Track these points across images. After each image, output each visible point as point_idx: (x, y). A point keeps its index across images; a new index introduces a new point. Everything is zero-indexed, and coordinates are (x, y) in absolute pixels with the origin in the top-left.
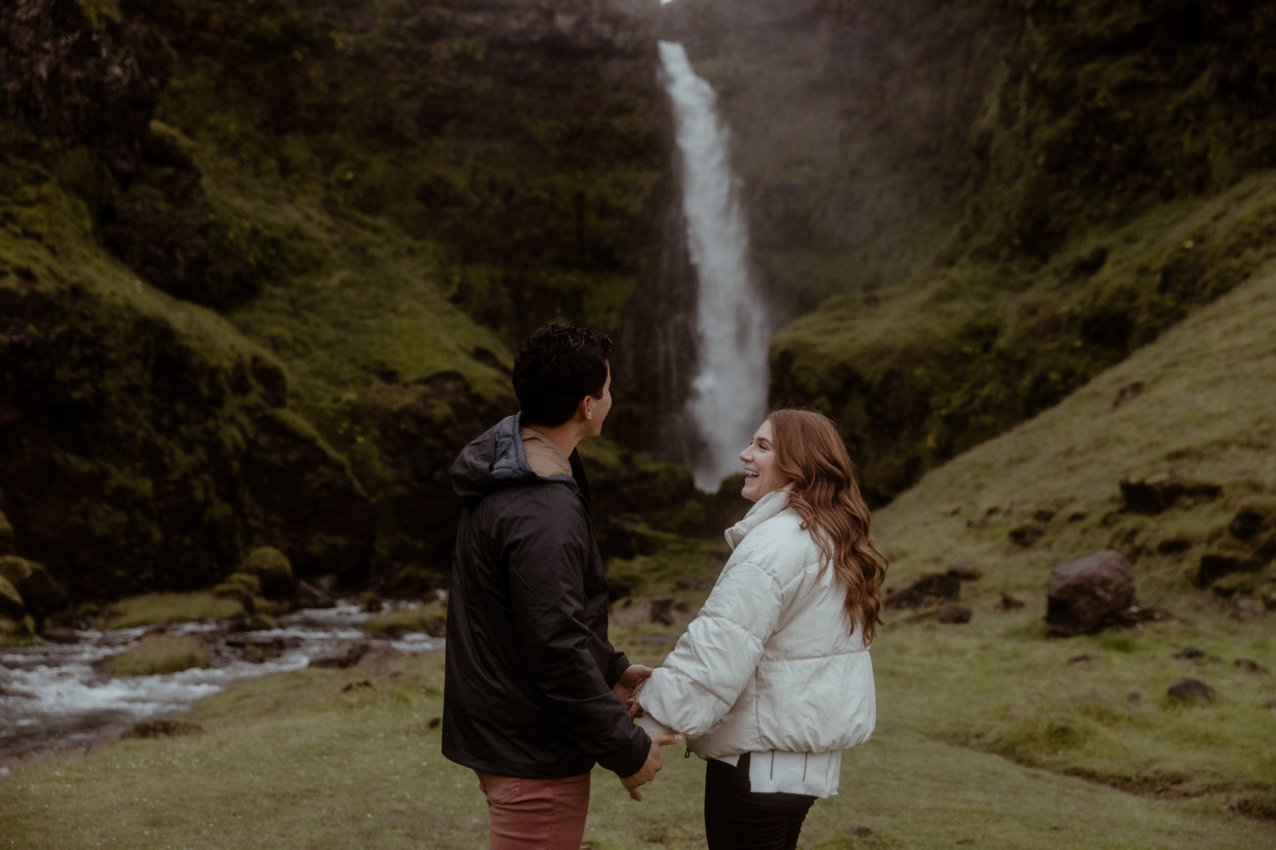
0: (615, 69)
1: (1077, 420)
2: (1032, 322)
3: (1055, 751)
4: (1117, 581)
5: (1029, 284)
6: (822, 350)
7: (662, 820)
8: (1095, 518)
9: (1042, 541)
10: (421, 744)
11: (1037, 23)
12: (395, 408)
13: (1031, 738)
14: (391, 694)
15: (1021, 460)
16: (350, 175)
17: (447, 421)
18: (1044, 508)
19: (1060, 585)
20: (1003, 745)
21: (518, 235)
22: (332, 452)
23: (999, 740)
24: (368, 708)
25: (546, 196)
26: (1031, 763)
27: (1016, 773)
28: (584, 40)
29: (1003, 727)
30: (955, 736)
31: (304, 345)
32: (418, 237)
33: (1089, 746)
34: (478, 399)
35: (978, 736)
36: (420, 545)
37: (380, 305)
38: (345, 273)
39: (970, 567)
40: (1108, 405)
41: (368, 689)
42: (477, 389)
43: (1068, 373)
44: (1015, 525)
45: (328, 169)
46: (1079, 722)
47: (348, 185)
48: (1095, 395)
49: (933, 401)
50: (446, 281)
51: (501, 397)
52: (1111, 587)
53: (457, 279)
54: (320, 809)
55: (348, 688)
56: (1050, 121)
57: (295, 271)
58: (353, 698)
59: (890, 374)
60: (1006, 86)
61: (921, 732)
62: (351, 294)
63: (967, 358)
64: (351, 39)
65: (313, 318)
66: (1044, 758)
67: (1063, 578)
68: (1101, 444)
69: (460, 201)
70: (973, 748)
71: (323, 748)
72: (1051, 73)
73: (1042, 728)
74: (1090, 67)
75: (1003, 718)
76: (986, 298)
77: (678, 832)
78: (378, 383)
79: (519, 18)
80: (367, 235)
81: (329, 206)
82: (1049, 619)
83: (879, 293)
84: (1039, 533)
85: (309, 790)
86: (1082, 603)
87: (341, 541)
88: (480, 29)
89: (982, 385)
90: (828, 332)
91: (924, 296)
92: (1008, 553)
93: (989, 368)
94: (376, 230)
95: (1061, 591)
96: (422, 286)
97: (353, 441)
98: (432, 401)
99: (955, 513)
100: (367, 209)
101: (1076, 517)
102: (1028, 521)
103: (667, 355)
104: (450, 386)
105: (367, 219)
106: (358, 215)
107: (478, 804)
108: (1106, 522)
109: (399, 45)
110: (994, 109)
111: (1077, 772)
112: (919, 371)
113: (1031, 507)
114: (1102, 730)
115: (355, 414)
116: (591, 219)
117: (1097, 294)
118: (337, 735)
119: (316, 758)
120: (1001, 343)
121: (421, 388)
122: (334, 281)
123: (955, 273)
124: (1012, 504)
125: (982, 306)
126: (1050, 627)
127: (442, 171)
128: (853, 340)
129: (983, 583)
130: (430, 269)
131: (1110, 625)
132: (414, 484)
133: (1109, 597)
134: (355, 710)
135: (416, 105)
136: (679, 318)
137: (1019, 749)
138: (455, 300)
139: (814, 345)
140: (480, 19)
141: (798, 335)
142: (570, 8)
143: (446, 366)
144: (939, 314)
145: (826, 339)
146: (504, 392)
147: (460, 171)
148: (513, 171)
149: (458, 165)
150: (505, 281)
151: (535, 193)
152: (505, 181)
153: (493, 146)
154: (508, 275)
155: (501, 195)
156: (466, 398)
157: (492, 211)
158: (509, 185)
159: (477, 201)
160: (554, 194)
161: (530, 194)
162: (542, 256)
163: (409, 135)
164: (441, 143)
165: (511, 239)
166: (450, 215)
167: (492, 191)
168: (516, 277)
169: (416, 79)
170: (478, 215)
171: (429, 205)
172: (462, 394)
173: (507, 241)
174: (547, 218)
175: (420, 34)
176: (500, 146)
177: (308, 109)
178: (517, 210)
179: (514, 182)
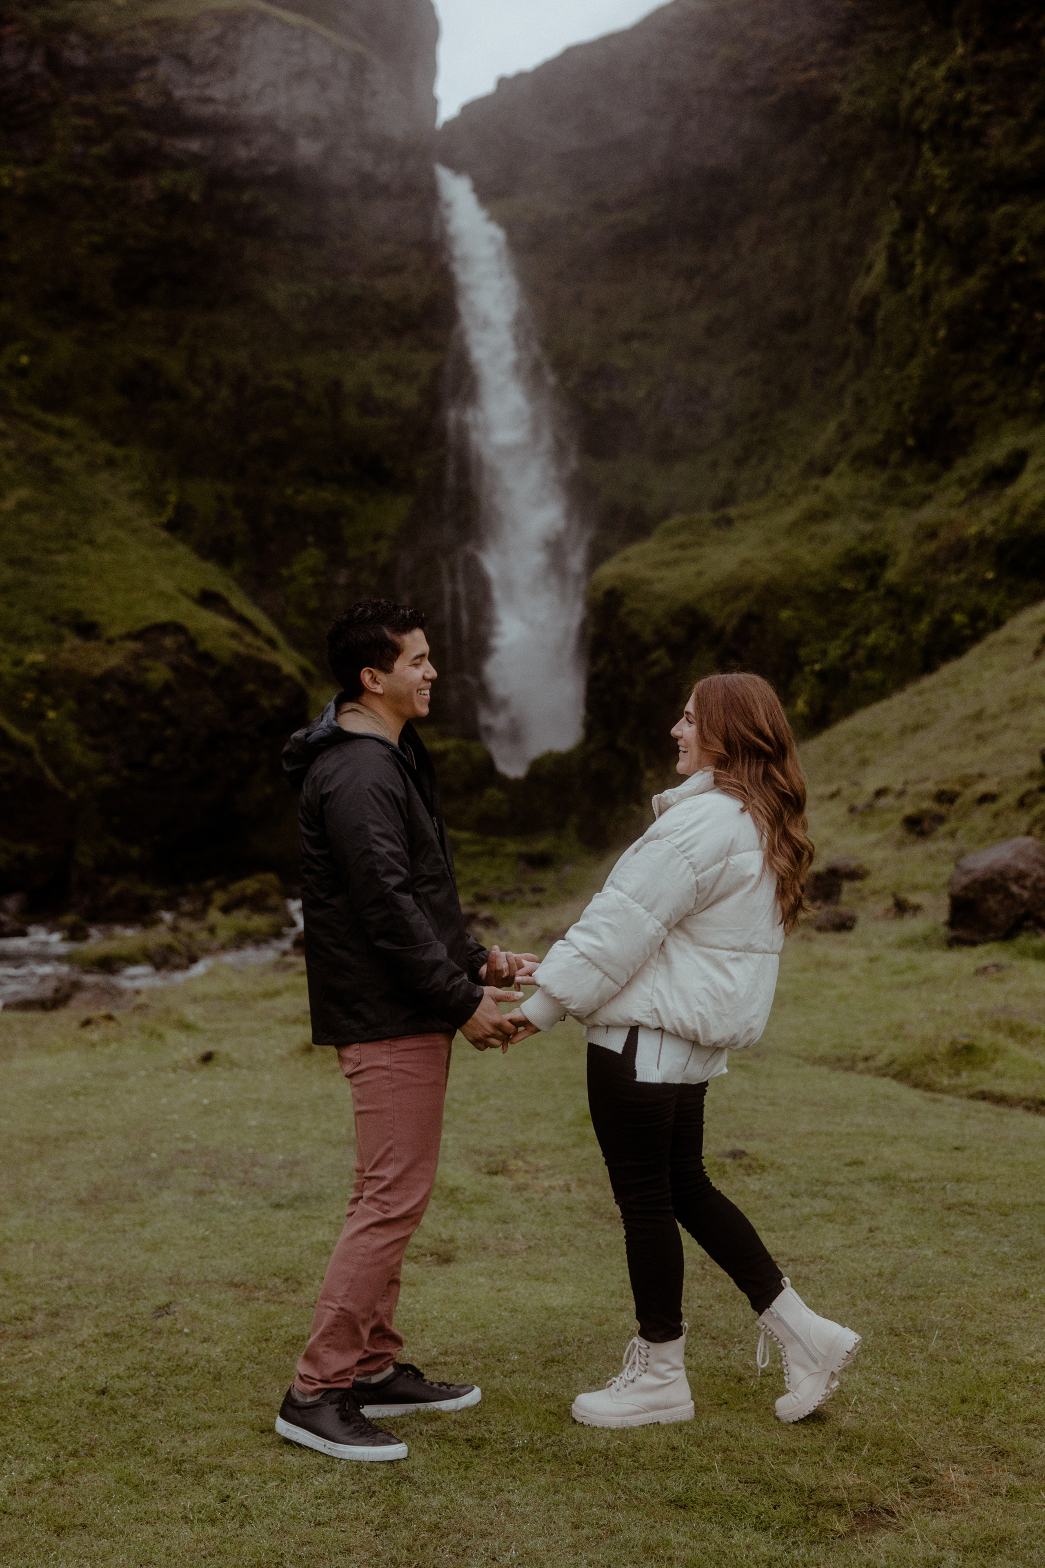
0: (379, 213)
1: (987, 675)
2: (931, 547)
3: (958, 1073)
4: (1035, 875)
5: (927, 498)
6: (658, 588)
7: (500, 1153)
8: (1010, 799)
9: (943, 829)
10: (195, 1081)
11: (936, 150)
12: (97, 672)
13: (930, 1059)
14: (142, 1029)
15: (917, 728)
16: (24, 360)
17: (167, 689)
18: (945, 787)
19: (965, 880)
20: (896, 1067)
21: (254, 438)
22: (14, 732)
23: (890, 1064)
24: (114, 1046)
25: (289, 386)
26: (929, 1087)
27: (912, 1097)
28: (337, 175)
29: (895, 1048)
30: (839, 1060)
32: (119, 443)
33: (999, 1065)
34: (206, 658)
35: (866, 1059)
36: (135, 852)
37: (71, 535)
38: (23, 493)
39: (853, 864)
40: (1028, 655)
41: (112, 1024)
42: (205, 645)
43: (977, 615)
44: (909, 810)
46: (986, 1038)
47: (23, 372)
48: (1012, 641)
49: (803, 652)
50: (159, 502)
51: (237, 656)
52: (1028, 883)
53: (173, 498)
54: (92, 1151)
55: (87, 1023)
56: (953, 282)
58: (94, 1035)
59: (749, 618)
60: (895, 234)
61: (799, 1057)
62: (31, 519)
63: (847, 596)
64: (20, 173)
66: (946, 1081)
67: (969, 872)
68: (1018, 704)
69: (174, 393)
70: (861, 1072)
71: (77, 1088)
72: (955, 218)
73: (943, 1047)
74: (1004, 209)
75: (895, 1038)
76: (871, 517)
77: (520, 1163)
78: (72, 641)
79: (247, 143)
80: (50, 441)
82: (952, 923)
83: (732, 512)
84: (940, 819)
85: (72, 1133)
86: (992, 902)
87: (31, 850)
88: (197, 159)
89: (867, 630)
90: (666, 564)
91: (790, 515)
92: (901, 844)
93: (876, 609)
94: (62, 433)
95: (966, 888)
96: (126, 509)
97: (42, 716)
98: (147, 663)
99: (833, 796)
100: (51, 405)
101: (986, 798)
102: (926, 805)
103: (455, 598)
104: (168, 642)
105: (51, 418)
106: (38, 414)
107: (279, 1141)
108: (1023, 803)
109: (87, 182)
110: (880, 266)
111: (984, 1096)
112: (785, 614)
113: (930, 787)
114: (1014, 1047)
115: (43, 680)
116: (351, 416)
117: (1014, 510)
118: (89, 1075)
119: (71, 1099)
120: (892, 575)
121: (131, 645)
122: (9, 503)
123: (830, 484)
124: (906, 783)
125: (867, 527)
126: (952, 934)
127: (150, 352)
128: (700, 574)
129: (870, 883)
130: (138, 485)
131: (1027, 929)
132: (125, 773)
133: (1026, 895)
134: (98, 1049)
135: (111, 263)
136: (469, 548)
137: (915, 1072)
138: (171, 527)
139: (649, 582)
140: (194, 145)
141: (628, 569)
142: (316, 129)
143: (163, 616)
144: (811, 538)
145: (664, 573)
146: (242, 649)
147: (173, 352)
148: (246, 352)
149: (171, 345)
150: (238, 501)
151: (275, 382)
152: (235, 366)
153: (217, 318)
154: (242, 492)
155: (230, 384)
156: (191, 657)
157: (218, 407)
158: (240, 371)
159: (197, 392)
160: (300, 383)
161: (269, 383)
162: (285, 465)
163: (103, 304)
164: (147, 315)
165: (244, 443)
166: (162, 412)
167: (217, 380)
168: (252, 495)
169: (111, 226)
170: (199, 411)
171: (133, 398)
172: (186, 653)
173: (240, 447)
174: (291, 415)
175: (114, 165)
176: (226, 319)
178: (251, 404)
179: (247, 367)
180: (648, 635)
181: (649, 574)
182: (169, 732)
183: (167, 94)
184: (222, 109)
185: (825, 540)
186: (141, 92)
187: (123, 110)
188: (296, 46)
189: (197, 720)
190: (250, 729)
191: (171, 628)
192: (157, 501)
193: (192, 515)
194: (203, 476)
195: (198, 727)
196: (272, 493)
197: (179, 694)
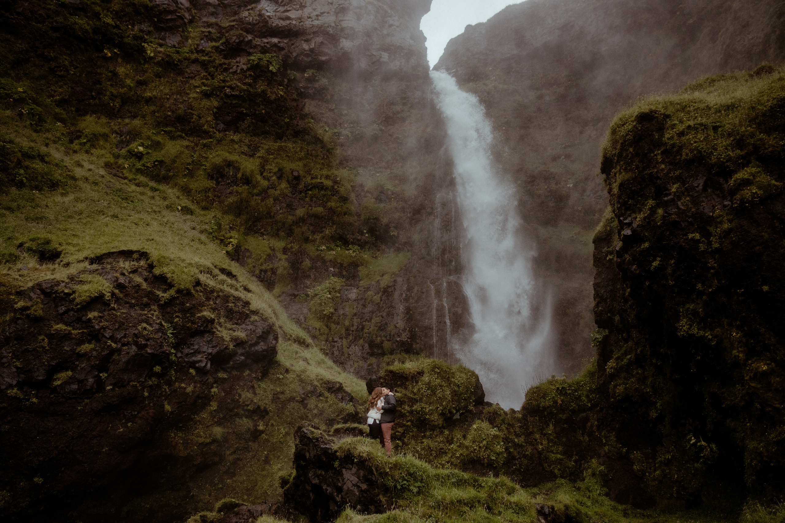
0: (392, 88)
12: (27, 285)
16: (141, 149)
21: (300, 212)
25: (329, 183)
34: (162, 281)
42: (165, 270)
45: (123, 143)
47: (139, 156)
53: (234, 241)
69: (247, 180)
78: (28, 262)
79: (307, 41)
88: (275, 48)
94: (153, 189)
98: (88, 278)
100: (156, 177)
104: (125, 264)
109: (205, 59)
121: (83, 265)
127: (234, 157)
135: (213, 103)
140: (275, 41)
147: (251, 160)
148: (301, 164)
149: (252, 156)
150: (285, 251)
151: (319, 181)
152: (292, 171)
153: (283, 144)
154: (289, 246)
155: (288, 181)
156: (146, 280)
157: (279, 192)
158: (295, 174)
159: (265, 183)
160: (336, 182)
161: (314, 181)
162: (322, 232)
163: (206, 127)
164: (236, 138)
165: (293, 215)
166: (237, 192)
167: (280, 178)
168: (296, 247)
169: (216, 82)
170: (264, 194)
171: (218, 183)
172: (141, 275)
173: (290, 217)
174: (328, 200)
175: (223, 50)
176: (290, 145)
177: (113, 97)
178: (301, 192)
179: (301, 172)
182: (86, 347)
189: (125, 336)
190: (199, 357)
191: (135, 256)
192: (222, 241)
193: (248, 254)
194: (262, 234)
195: (124, 345)
196: (311, 249)
197: (113, 309)
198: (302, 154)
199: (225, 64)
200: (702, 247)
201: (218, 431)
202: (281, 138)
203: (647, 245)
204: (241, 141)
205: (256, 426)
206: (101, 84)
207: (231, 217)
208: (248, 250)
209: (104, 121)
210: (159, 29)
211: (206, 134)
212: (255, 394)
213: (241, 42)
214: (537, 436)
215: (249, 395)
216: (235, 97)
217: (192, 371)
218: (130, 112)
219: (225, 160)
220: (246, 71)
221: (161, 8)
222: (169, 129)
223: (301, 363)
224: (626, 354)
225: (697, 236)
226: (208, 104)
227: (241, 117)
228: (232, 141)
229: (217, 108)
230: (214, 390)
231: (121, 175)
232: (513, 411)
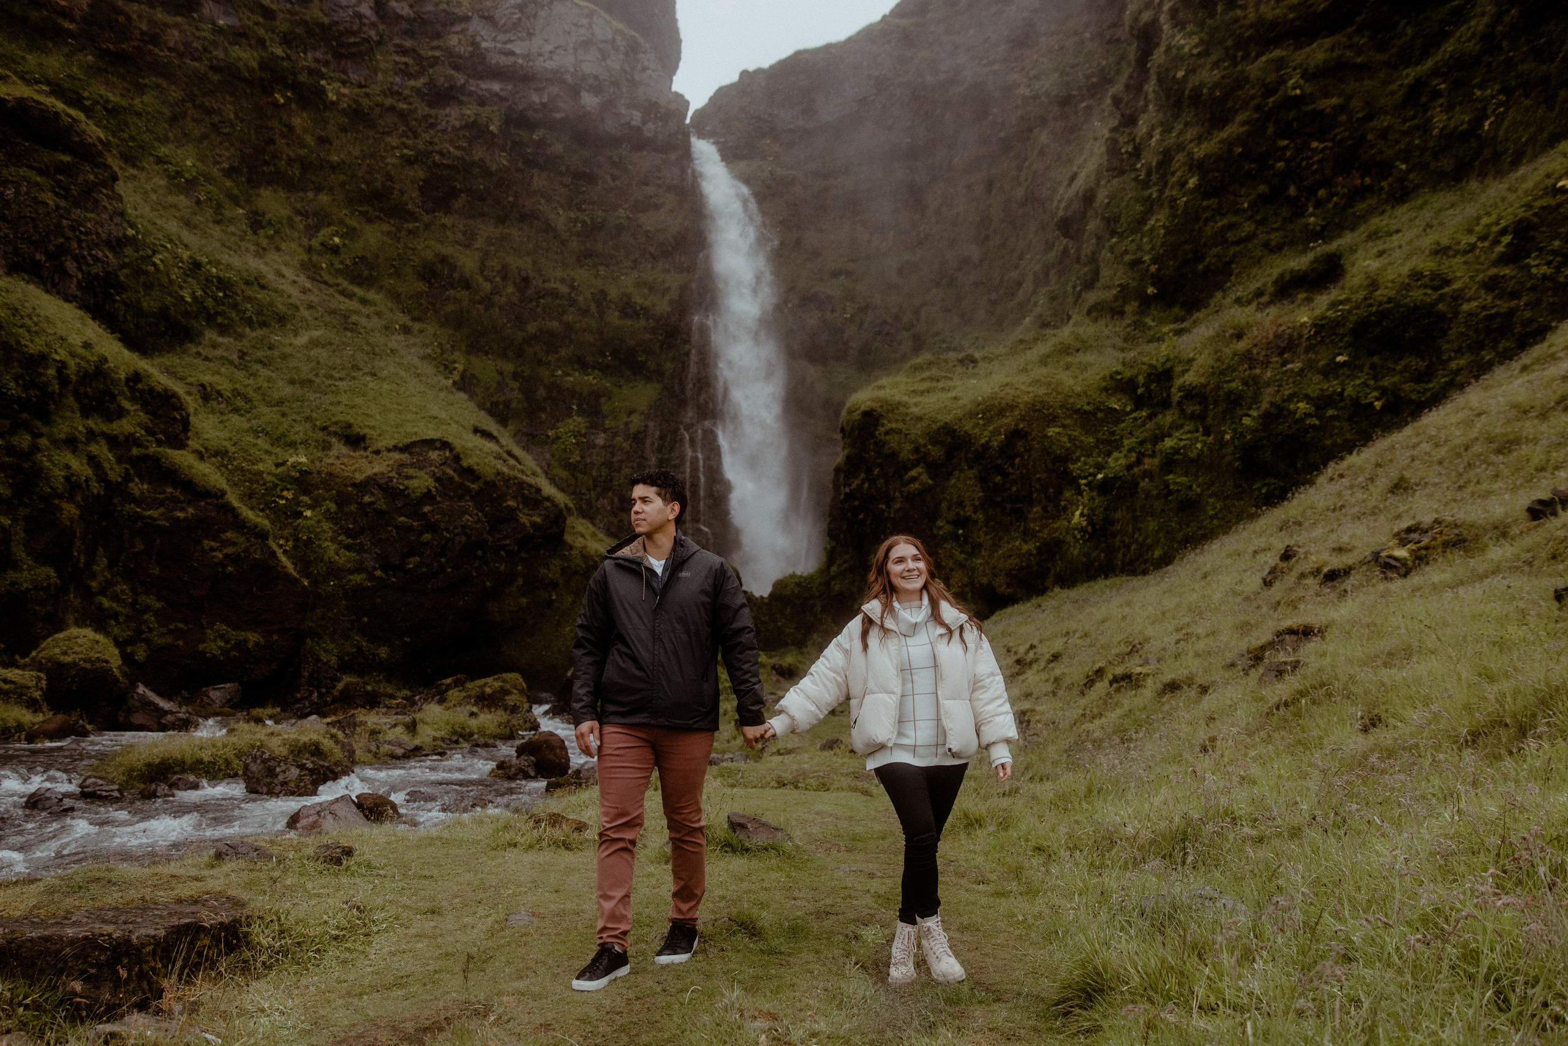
0: (644, 162)
6: (915, 411)
12: (359, 477)
16: (336, 241)
17: (428, 496)
21: (532, 327)
25: (564, 289)
28: (610, 126)
31: (248, 400)
32: (416, 318)
34: (470, 473)
37: (356, 368)
38: (317, 333)
42: (470, 461)
45: (312, 230)
47: (333, 250)
50: (447, 368)
51: (499, 473)
53: (460, 367)
56: (1205, 136)
57: (250, 322)
59: (1016, 434)
62: (323, 354)
63: (1115, 416)
64: (345, 91)
65: (264, 372)
69: (466, 284)
72: (1206, 77)
74: (1267, 57)
78: (339, 449)
79: (539, 91)
80: (353, 305)
81: (309, 268)
88: (496, 98)
90: (919, 392)
97: (298, 514)
98: (411, 471)
100: (359, 280)
104: (434, 455)
105: (356, 290)
106: (345, 285)
109: (403, 106)
112: (1053, 431)
115: (303, 481)
116: (613, 317)
120: (1186, 381)
121: (397, 456)
122: (302, 340)
123: (1072, 328)
127: (447, 250)
128: (954, 400)
130: (429, 351)
132: (379, 573)
135: (419, 173)
139: (906, 405)
140: (496, 87)
141: (882, 394)
142: (597, 88)
143: (431, 434)
144: (1068, 367)
145: (918, 399)
146: (505, 470)
147: (468, 252)
148: (529, 260)
149: (467, 246)
150: (516, 376)
151: (552, 285)
152: (519, 270)
153: (506, 231)
154: (519, 370)
155: (514, 283)
156: (455, 471)
157: (504, 299)
158: (524, 274)
159: (487, 286)
160: (573, 288)
161: (547, 285)
162: (557, 353)
163: (410, 206)
164: (447, 221)
165: (523, 330)
166: (455, 298)
167: (504, 278)
168: (527, 372)
169: (420, 144)
170: (488, 301)
171: (431, 285)
172: (450, 466)
173: (519, 333)
174: (564, 312)
175: (427, 95)
176: (515, 232)
177: (290, 161)
178: (531, 300)
179: (530, 272)
180: (906, 452)
181: (905, 399)
182: (427, 537)
183: (475, 44)
184: (520, 61)
185: (1084, 367)
186: (453, 40)
187: (437, 53)
188: (585, 22)
189: (455, 528)
190: (508, 542)
191: (438, 445)
192: (446, 367)
193: (475, 381)
194: (487, 353)
195: (456, 535)
196: (544, 373)
197: (439, 502)
198: (531, 246)
199: (429, 116)
200: (886, 514)
201: (524, 601)
202: (503, 222)
203: (857, 503)
204: (453, 226)
205: (550, 596)
206: (274, 144)
207: (451, 332)
208: (473, 376)
209: (283, 196)
210: (339, 56)
211: (411, 216)
212: (549, 570)
213: (452, 87)
214: (778, 616)
215: (546, 571)
216: (448, 167)
217: (502, 553)
218: (313, 183)
219: (437, 255)
220: (459, 130)
221: (341, 28)
222: (365, 208)
223: (581, 539)
224: (845, 562)
225: (884, 507)
226: (411, 174)
227: (454, 193)
228: (444, 226)
229: (423, 180)
230: (519, 568)
231: (319, 278)
232: (762, 597)
